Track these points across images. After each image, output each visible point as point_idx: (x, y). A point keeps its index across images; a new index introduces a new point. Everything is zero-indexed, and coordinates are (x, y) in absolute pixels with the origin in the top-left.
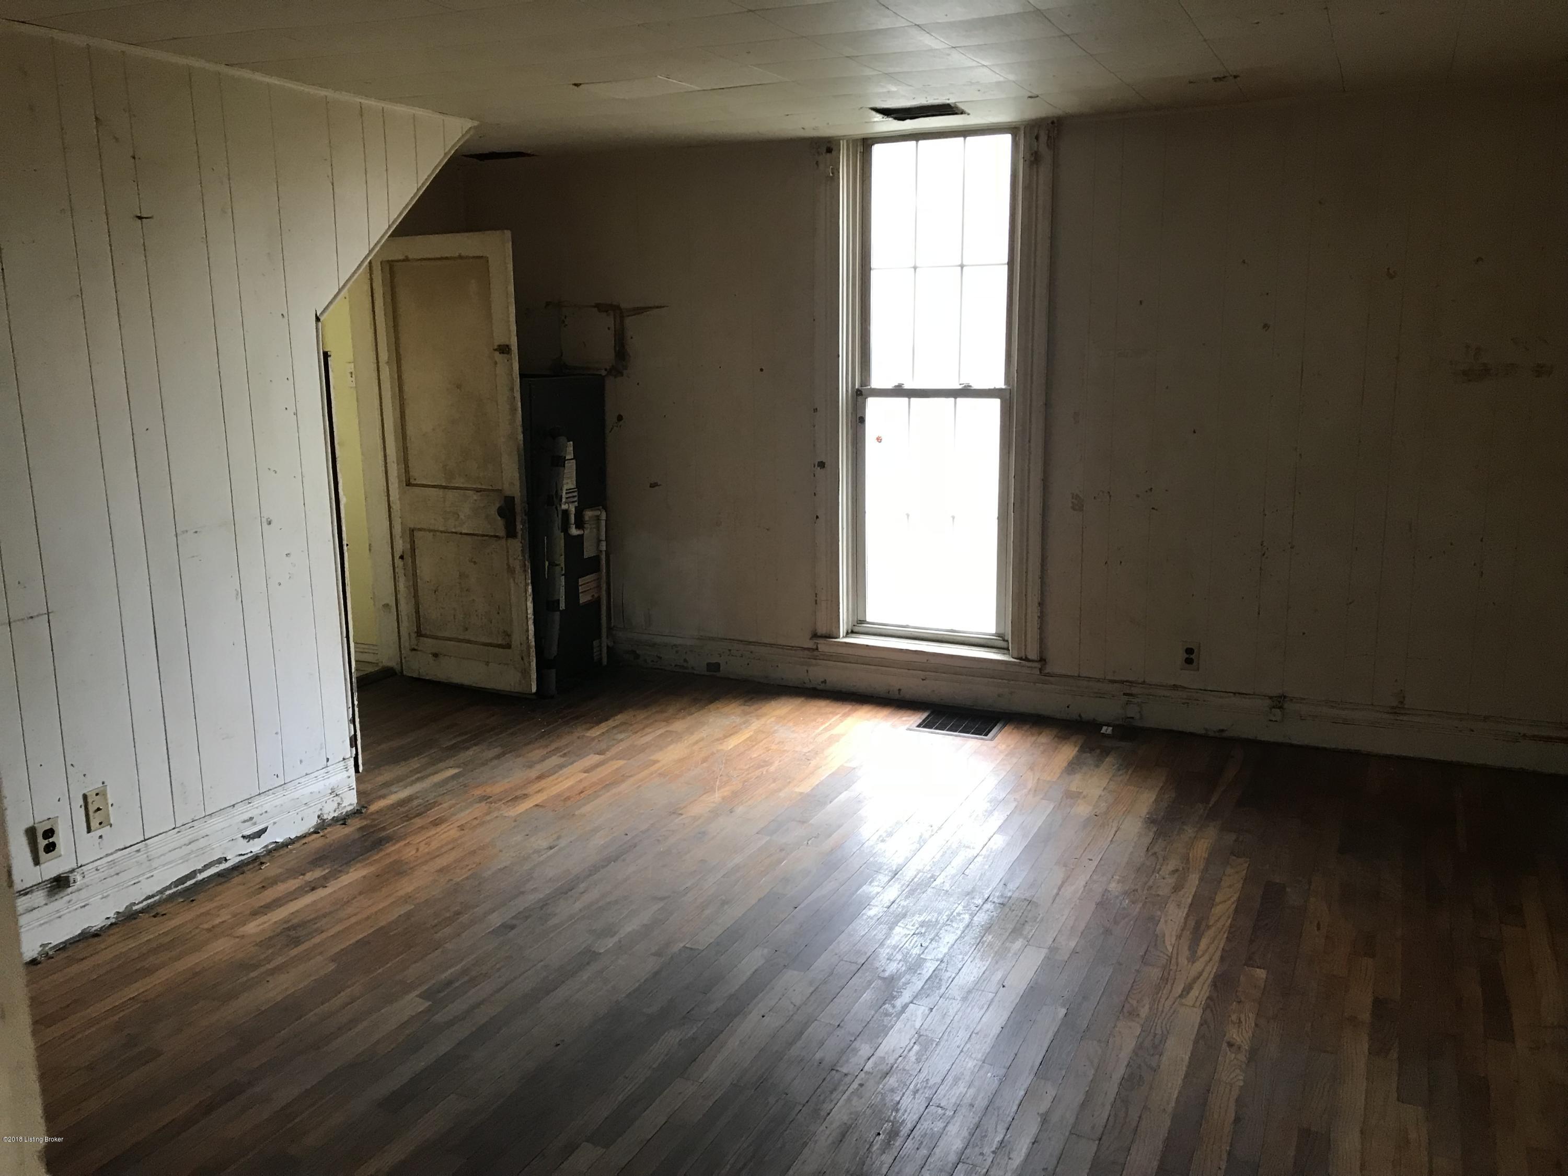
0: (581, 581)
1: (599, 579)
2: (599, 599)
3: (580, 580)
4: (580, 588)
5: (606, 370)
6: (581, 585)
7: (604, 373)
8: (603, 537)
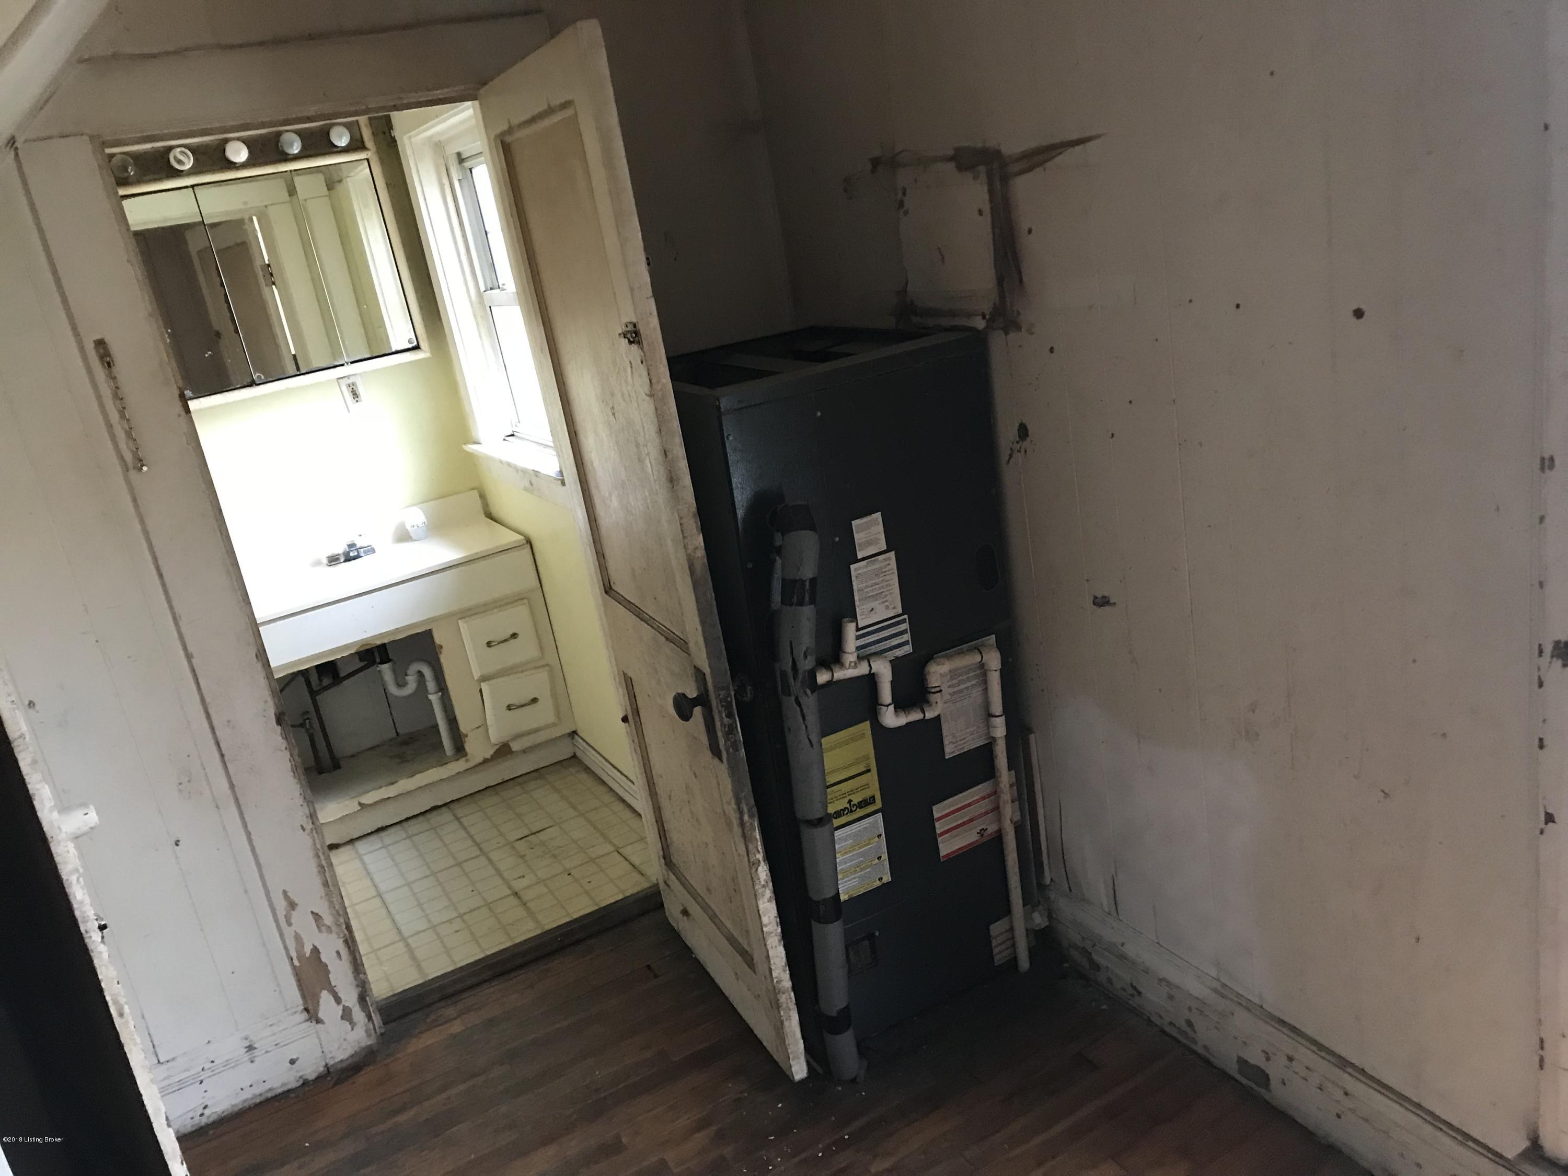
0: (937, 811)
1: (995, 793)
2: (999, 837)
3: (934, 808)
4: (937, 825)
5: (984, 317)
6: (939, 819)
7: (980, 324)
8: (997, 706)
